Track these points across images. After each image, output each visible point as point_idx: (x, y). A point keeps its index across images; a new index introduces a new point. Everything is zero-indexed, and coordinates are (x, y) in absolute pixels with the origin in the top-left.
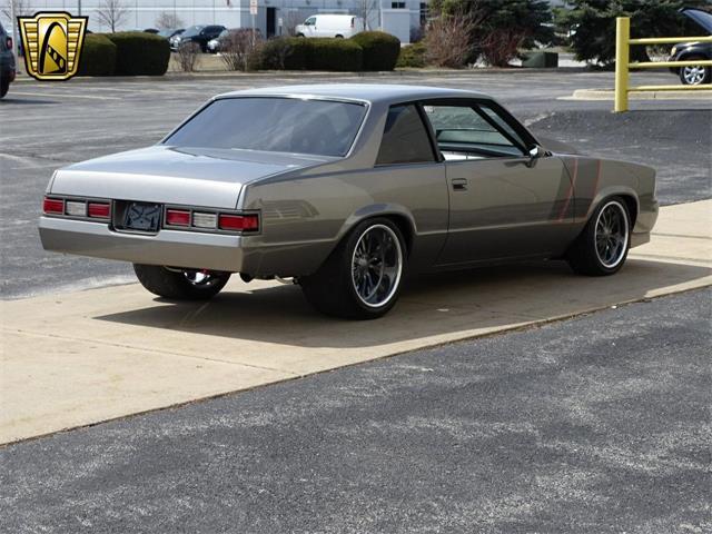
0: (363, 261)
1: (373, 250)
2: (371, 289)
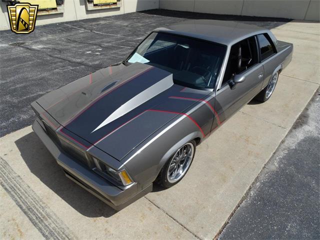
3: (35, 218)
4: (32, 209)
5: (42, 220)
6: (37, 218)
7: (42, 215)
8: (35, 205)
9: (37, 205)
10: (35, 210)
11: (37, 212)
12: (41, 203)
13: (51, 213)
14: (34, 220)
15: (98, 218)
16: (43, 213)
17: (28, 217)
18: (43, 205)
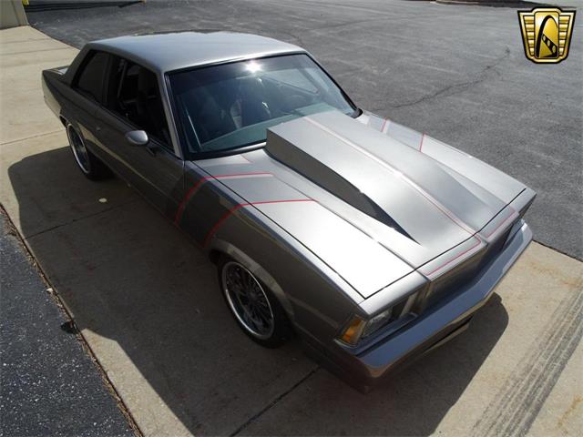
3: (542, 389)
4: (526, 400)
5: (540, 377)
6: (540, 386)
7: (530, 380)
8: (515, 396)
9: (514, 393)
10: (527, 393)
11: (529, 390)
12: (508, 388)
13: (523, 366)
14: (545, 389)
15: (506, 307)
16: (527, 378)
17: (543, 401)
18: (512, 383)
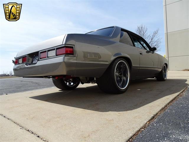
0: (117, 74)
1: (120, 70)
2: (120, 84)
